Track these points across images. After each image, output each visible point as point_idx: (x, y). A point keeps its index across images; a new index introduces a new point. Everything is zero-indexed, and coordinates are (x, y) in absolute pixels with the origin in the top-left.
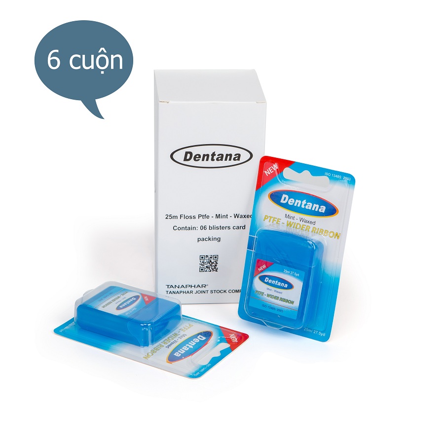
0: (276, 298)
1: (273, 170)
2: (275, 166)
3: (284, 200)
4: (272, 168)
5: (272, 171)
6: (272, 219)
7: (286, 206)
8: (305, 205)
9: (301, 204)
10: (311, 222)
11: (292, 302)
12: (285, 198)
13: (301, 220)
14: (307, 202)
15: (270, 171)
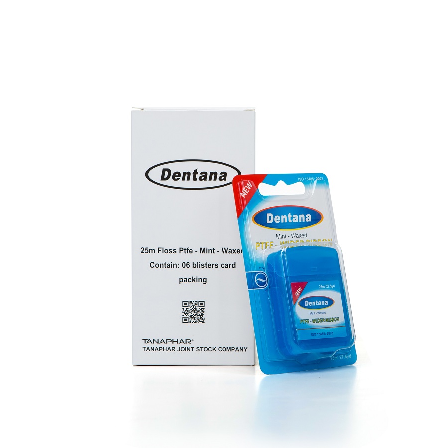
0: (322, 320)
1: (248, 189)
2: (250, 185)
3: (270, 219)
4: (246, 188)
5: (247, 191)
6: (264, 245)
7: (273, 226)
8: (292, 218)
9: (288, 218)
10: (302, 236)
11: (338, 319)
12: (270, 217)
13: (293, 236)
14: (292, 214)
15: (246, 191)
